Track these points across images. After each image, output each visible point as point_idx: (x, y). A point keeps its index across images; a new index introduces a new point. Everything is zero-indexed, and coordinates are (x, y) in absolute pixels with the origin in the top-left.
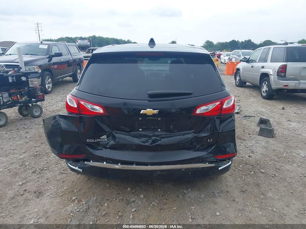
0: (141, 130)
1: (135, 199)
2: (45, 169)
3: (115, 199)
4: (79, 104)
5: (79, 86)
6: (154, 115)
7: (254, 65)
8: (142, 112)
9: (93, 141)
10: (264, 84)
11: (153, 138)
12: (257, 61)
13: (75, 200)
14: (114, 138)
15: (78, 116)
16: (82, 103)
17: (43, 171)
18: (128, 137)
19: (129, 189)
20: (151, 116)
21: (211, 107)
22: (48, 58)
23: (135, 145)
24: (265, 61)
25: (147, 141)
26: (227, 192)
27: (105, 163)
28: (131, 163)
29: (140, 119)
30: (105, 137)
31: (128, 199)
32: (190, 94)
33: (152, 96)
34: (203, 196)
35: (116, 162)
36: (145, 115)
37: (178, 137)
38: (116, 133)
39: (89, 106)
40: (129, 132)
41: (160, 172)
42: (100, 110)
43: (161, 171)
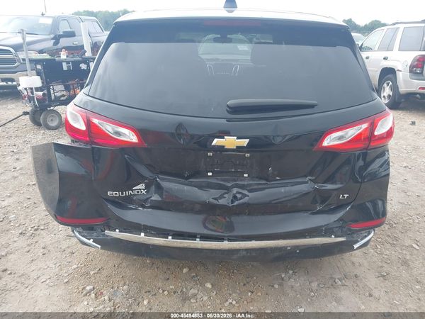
0: (210, 174)
1: (197, 292)
2: (42, 228)
3: (161, 291)
4: (89, 123)
5: (89, 87)
6: (239, 149)
7: (370, 56)
8: (216, 142)
9: (118, 194)
10: (385, 85)
11: (235, 190)
12: (376, 49)
13: (90, 292)
14: (159, 189)
15: (89, 147)
16: (96, 121)
17: (38, 232)
18: (186, 188)
19: (185, 270)
20: (233, 150)
21: (352, 132)
22: (53, 39)
23: (198, 203)
24: (389, 48)
25: (222, 197)
26: (356, 276)
27: (142, 234)
28: (192, 236)
29: (210, 154)
30: (142, 186)
31: (184, 290)
32: (312, 106)
33: (235, 110)
34: (314, 285)
35: (163, 233)
36: (221, 149)
37: (283, 190)
38: (163, 180)
39: (109, 128)
40: (187, 178)
41: (244, 253)
42: (132, 137)
43: (248, 250)
